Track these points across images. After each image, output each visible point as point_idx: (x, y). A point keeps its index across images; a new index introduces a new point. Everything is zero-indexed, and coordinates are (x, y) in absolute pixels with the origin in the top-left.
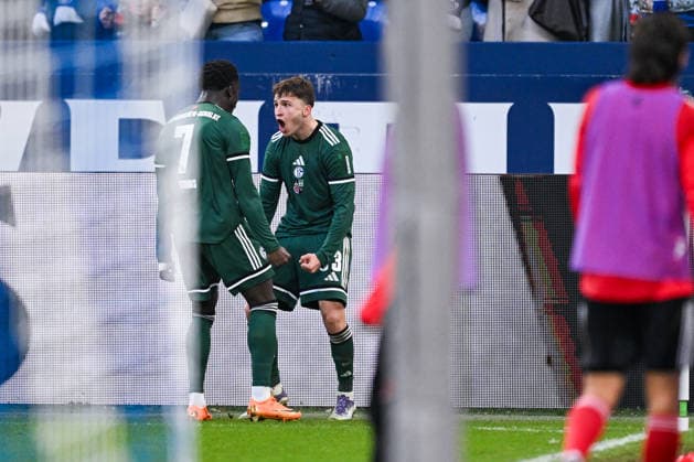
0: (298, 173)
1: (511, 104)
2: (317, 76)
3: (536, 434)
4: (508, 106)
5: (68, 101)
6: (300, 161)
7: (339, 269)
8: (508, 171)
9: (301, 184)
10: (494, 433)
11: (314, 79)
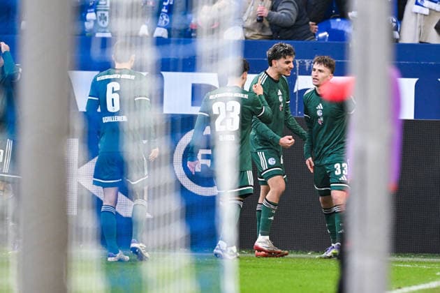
0: (319, 113)
1: (417, 79)
2: (306, 61)
3: (429, 269)
4: (415, 80)
5: (163, 73)
6: (320, 107)
7: (346, 174)
8: (415, 117)
9: (322, 119)
10: (405, 268)
11: (304, 63)
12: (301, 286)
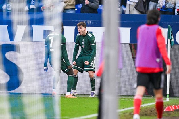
0: (83, 43)
1: (131, 28)
2: (88, 21)
5: (32, 26)
6: (83, 40)
7: (93, 64)
8: (130, 43)
9: (84, 45)
11: (87, 22)
12: (85, 108)
